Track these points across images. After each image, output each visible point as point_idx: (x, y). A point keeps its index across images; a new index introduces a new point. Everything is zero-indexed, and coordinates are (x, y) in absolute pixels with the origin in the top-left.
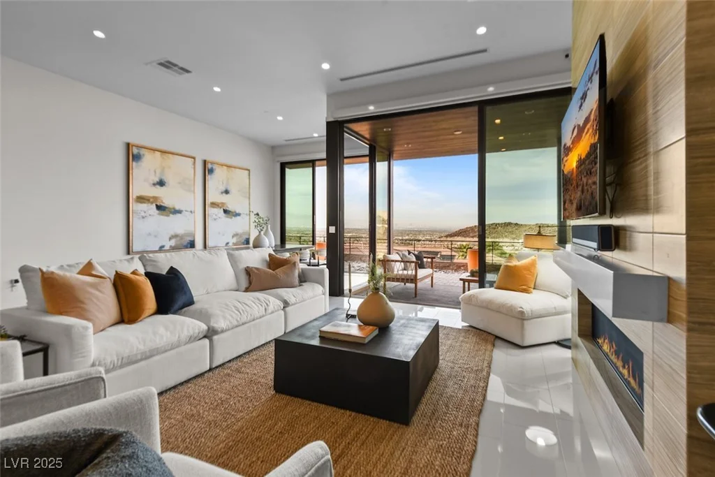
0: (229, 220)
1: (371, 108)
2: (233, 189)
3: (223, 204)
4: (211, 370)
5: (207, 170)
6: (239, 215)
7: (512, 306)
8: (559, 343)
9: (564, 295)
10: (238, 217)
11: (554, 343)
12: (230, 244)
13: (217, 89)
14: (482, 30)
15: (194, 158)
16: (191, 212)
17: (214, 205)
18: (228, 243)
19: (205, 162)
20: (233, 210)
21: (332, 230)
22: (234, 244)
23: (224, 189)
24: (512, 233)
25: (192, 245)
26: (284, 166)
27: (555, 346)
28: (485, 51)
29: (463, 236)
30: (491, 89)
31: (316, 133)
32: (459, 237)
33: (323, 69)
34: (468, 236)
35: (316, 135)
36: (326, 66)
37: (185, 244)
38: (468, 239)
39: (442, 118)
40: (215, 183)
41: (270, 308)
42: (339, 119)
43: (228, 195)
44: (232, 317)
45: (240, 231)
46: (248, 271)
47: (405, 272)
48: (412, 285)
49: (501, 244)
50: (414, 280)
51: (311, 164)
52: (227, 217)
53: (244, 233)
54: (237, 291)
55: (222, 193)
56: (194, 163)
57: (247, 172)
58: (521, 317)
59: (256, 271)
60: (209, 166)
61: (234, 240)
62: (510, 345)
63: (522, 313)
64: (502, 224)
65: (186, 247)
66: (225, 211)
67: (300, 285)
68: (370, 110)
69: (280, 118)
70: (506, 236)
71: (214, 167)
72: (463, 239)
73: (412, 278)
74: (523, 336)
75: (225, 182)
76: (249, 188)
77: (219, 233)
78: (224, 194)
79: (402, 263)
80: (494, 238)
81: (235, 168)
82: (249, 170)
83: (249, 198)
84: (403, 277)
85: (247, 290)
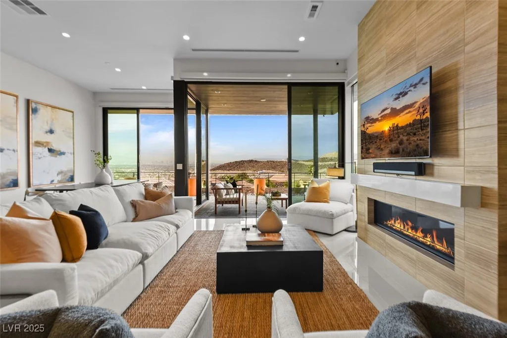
0: (53, 158)
1: (205, 74)
2: (57, 130)
3: (48, 143)
4: (144, 290)
5: (30, 109)
6: (63, 153)
7: (325, 211)
8: (345, 230)
9: (346, 202)
10: (63, 156)
11: (343, 230)
12: (55, 182)
13: (66, 35)
14: (302, 39)
15: (17, 97)
16: (14, 150)
17: (38, 144)
18: (53, 181)
19: (28, 102)
20: (57, 149)
21: (180, 167)
22: (59, 182)
23: (48, 128)
24: (253, 167)
25: (15, 184)
26: (106, 111)
27: (344, 232)
28: (297, 51)
29: (222, 170)
30: (289, 75)
31: (144, 86)
32: (220, 171)
33: (184, 40)
34: (225, 170)
35: (144, 88)
36: (186, 38)
37: (8, 183)
38: (225, 172)
39: (259, 89)
40: (39, 123)
41: (171, 231)
42: (185, 80)
43: (53, 135)
44: (153, 243)
45: (65, 169)
46: (134, 204)
47: (228, 197)
48: (237, 206)
49: (248, 174)
50: (237, 201)
51: (136, 111)
52: (52, 156)
53: (69, 171)
54: (126, 221)
55: (47, 132)
56: (17, 101)
57: (71, 114)
58: (331, 217)
59: (142, 204)
60: (33, 105)
61: (59, 178)
62: (326, 236)
63: (332, 215)
64: (247, 161)
65: (8, 186)
66: (50, 150)
67: (176, 212)
68: (204, 76)
69: (118, 70)
70: (250, 169)
71: (38, 107)
72: (222, 172)
73: (237, 200)
74: (332, 229)
75: (49, 122)
76: (73, 129)
77: (44, 171)
78: (48, 134)
79: (225, 190)
80: (243, 170)
81: (59, 109)
82: (73, 112)
83: (73, 138)
84: (230, 200)
85: (134, 220)
